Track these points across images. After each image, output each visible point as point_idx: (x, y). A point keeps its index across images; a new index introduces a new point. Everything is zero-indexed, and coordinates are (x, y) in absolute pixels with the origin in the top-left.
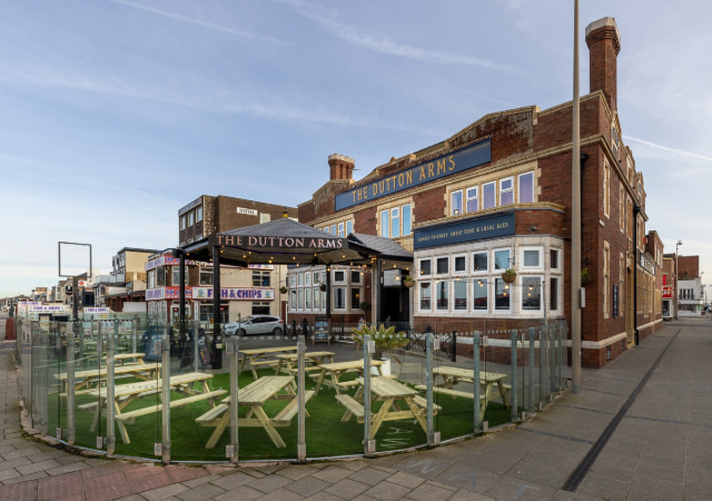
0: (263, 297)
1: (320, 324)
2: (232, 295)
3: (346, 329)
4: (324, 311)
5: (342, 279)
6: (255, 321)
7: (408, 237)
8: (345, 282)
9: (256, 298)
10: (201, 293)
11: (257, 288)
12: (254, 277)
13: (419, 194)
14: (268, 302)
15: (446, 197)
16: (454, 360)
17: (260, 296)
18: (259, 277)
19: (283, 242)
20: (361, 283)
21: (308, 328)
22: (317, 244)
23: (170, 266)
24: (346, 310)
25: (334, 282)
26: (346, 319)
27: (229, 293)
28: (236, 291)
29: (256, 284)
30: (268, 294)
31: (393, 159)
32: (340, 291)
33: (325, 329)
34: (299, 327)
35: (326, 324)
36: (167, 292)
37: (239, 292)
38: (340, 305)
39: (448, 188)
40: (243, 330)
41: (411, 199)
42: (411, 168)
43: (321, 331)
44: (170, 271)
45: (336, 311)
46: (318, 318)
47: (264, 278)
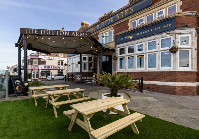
0: (61, 69)
1: (78, 76)
2: (51, 68)
3: (88, 78)
4: (79, 71)
5: (86, 60)
6: (58, 75)
7: (112, 42)
8: (87, 61)
9: (59, 69)
10: (42, 67)
11: (59, 66)
12: (58, 63)
13: (116, 25)
14: (62, 70)
15: (129, 24)
16: (141, 91)
17: (60, 68)
18: (60, 63)
19: (59, 33)
20: (93, 61)
21: (73, 77)
22: (75, 34)
23: (32, 59)
24: (87, 71)
25: (83, 61)
26: (87, 74)
27: (50, 67)
28: (52, 67)
29: (59, 64)
30: (62, 68)
31: (105, 14)
32: (85, 64)
33: (80, 77)
34: (70, 77)
35: (80, 76)
36: (31, 67)
37: (54, 67)
38: (85, 69)
39: (130, 20)
40: (53, 78)
41: (113, 28)
42: (113, 16)
43: (78, 78)
44: (32, 60)
45: (83, 71)
46: (77, 73)
47: (61, 63)
